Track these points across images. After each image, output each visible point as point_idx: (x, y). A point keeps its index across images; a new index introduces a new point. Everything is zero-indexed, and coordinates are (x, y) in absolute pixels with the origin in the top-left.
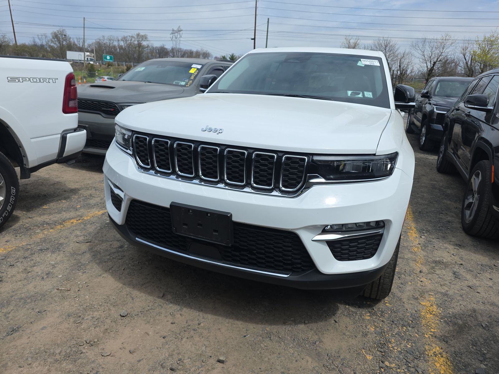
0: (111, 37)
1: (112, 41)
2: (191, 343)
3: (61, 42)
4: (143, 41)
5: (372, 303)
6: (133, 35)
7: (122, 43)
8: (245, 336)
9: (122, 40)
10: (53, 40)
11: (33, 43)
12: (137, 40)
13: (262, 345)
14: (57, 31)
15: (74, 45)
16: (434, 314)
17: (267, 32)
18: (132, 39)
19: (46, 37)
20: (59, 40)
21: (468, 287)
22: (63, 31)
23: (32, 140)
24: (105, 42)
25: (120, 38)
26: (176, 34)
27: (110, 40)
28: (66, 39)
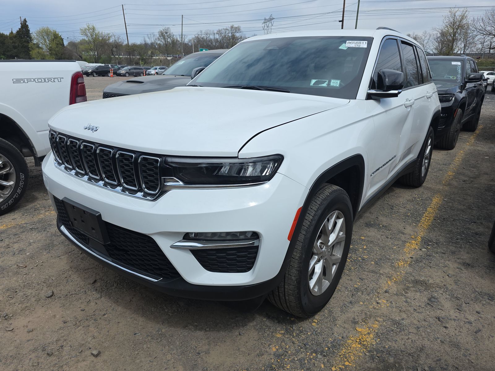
0: (208, 32)
1: (209, 35)
2: (83, 332)
3: (166, 40)
4: (236, 33)
5: (296, 320)
6: (228, 28)
7: (217, 36)
8: (135, 334)
9: (217, 34)
10: (160, 38)
11: (143, 43)
12: (231, 32)
13: (145, 346)
14: (163, 29)
15: (177, 41)
16: (364, 345)
17: (358, 12)
18: (226, 32)
19: (154, 35)
20: (164, 38)
21: (436, 318)
22: (167, 29)
23: (39, 133)
24: (202, 37)
25: (215, 32)
26: (268, 23)
27: (207, 34)
28: (170, 36)
